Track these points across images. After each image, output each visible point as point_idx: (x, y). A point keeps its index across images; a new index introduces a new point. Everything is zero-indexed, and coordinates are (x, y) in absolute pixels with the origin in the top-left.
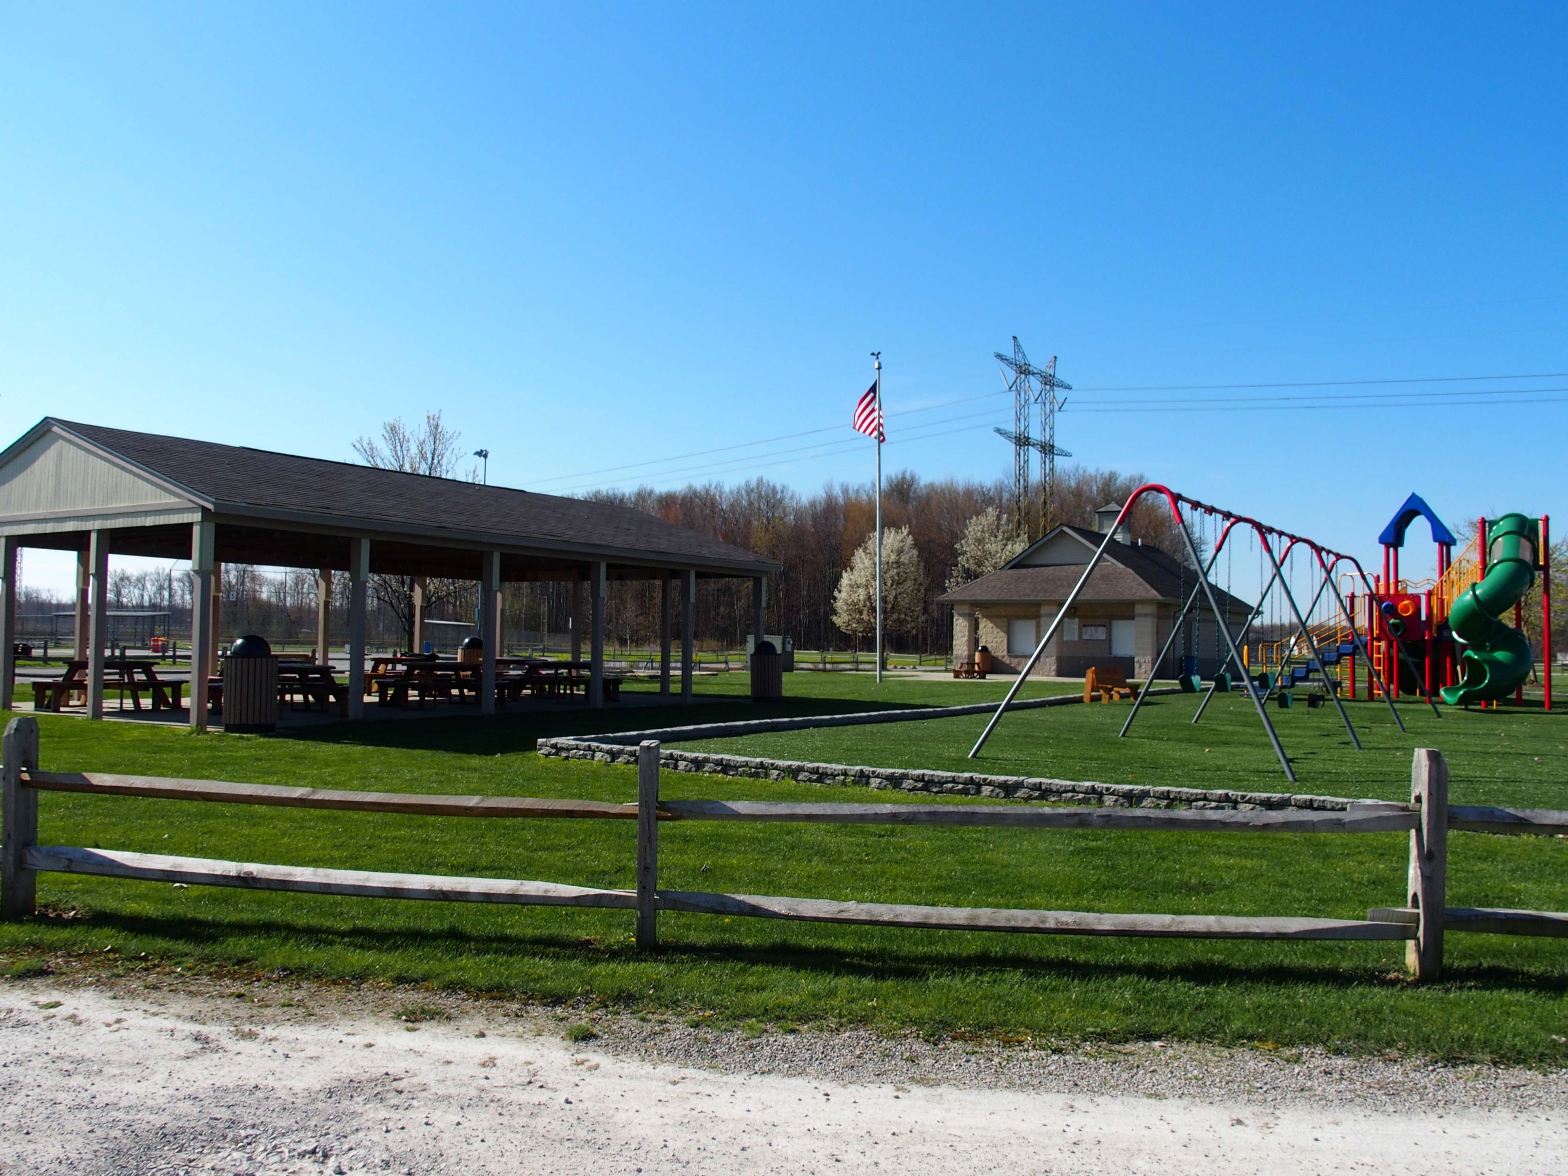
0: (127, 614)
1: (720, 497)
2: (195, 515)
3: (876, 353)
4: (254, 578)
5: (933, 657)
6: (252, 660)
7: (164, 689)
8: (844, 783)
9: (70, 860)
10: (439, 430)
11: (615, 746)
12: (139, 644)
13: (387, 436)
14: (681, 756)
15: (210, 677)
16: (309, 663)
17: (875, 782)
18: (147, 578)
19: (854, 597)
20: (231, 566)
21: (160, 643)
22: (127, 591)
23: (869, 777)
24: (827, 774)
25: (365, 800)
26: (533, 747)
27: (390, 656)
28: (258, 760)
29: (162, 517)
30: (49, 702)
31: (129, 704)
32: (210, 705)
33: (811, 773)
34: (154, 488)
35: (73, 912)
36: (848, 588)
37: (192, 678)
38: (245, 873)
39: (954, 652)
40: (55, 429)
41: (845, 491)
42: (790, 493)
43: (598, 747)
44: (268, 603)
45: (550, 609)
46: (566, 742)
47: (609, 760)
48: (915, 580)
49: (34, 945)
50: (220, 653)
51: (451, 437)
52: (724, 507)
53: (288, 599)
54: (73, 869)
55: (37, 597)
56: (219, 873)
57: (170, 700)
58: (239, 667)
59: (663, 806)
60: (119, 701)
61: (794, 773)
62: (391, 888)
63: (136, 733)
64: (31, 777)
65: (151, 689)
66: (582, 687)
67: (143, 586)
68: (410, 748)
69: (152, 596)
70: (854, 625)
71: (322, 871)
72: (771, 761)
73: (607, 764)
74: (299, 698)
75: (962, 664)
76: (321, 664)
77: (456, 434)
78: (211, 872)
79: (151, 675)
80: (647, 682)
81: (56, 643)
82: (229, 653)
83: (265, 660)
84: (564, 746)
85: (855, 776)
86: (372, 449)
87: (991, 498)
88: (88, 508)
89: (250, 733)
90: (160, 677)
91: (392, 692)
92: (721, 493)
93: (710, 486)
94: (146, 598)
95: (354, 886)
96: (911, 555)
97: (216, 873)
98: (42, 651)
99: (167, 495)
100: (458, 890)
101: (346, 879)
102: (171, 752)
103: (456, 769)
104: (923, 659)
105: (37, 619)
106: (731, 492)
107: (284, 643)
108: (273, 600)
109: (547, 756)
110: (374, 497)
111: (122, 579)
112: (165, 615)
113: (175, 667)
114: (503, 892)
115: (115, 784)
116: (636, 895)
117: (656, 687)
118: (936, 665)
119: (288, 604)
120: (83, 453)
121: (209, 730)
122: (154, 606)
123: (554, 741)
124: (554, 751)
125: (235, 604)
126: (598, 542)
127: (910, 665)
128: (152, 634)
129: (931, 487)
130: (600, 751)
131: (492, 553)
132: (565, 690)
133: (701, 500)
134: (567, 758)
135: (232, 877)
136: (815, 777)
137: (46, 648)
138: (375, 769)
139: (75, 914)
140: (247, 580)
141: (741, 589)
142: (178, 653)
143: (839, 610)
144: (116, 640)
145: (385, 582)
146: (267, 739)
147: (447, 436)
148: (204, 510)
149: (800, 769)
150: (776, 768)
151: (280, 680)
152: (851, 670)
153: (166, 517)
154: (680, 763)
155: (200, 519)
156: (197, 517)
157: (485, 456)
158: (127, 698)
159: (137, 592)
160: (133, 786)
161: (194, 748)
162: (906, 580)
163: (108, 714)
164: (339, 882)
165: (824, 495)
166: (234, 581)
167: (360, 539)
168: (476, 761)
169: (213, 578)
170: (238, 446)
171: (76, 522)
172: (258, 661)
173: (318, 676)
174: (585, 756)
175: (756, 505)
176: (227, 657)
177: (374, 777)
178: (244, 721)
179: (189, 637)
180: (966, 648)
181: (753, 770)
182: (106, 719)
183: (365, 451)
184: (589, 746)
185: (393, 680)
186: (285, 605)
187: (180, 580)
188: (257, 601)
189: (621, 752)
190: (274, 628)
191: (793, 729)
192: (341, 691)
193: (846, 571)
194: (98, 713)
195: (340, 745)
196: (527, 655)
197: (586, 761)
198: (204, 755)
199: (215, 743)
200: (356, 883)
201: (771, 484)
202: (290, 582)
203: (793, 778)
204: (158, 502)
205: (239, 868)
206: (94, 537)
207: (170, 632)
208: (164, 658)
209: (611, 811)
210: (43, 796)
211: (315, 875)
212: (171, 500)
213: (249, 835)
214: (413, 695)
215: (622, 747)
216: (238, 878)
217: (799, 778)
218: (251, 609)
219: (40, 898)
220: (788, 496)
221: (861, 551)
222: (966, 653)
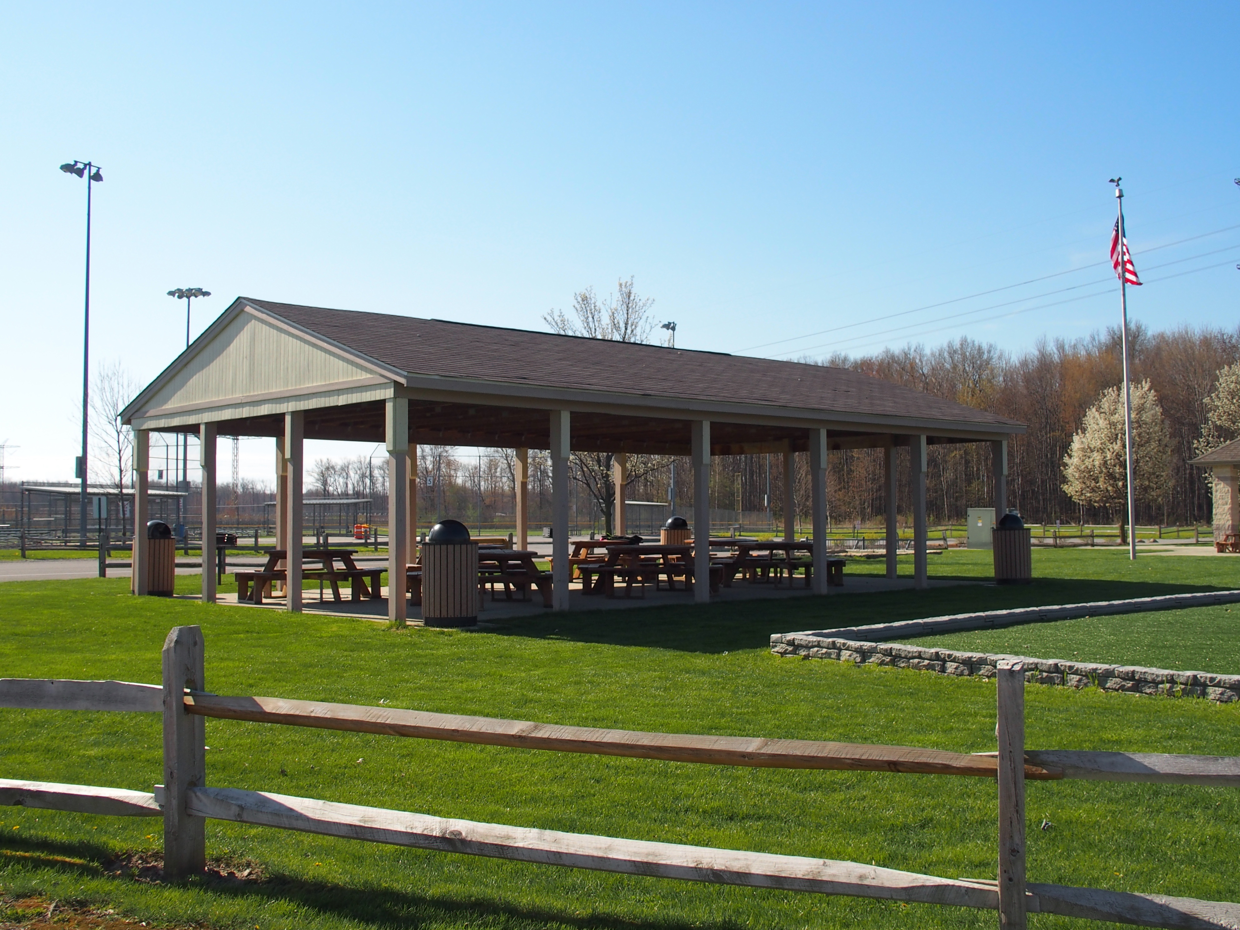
0: (331, 501)
1: (920, 360)
2: (388, 391)
3: (1116, 179)
4: (449, 464)
5: (1175, 528)
6: (451, 547)
7: (363, 578)
8: (1170, 693)
9: (241, 808)
10: (632, 298)
11: (865, 643)
12: (344, 532)
13: (578, 306)
14: (950, 656)
15: (408, 565)
16: (507, 548)
17: (1213, 692)
18: (350, 467)
19: (1088, 462)
20: (427, 448)
21: (363, 530)
22: (332, 479)
23: (1205, 686)
24: (1146, 681)
25: (605, 740)
26: (765, 643)
27: (587, 539)
28: (461, 659)
29: (354, 395)
30: (252, 593)
31: (328, 594)
32: (409, 595)
33: (1124, 679)
34: (345, 364)
35: (248, 871)
36: (1081, 453)
37: (390, 565)
38: (452, 833)
39: (1215, 522)
40: (248, 309)
41: (1061, 347)
42: (998, 353)
43: (844, 644)
44: (463, 488)
45: (744, 485)
46: (805, 638)
47: (858, 660)
48: (1160, 440)
49: (197, 922)
50: (418, 539)
51: (644, 305)
52: (925, 372)
53: (482, 483)
54: (245, 819)
55: (253, 489)
56: (418, 831)
57: (370, 589)
58: (438, 555)
59: (1033, 758)
60: (319, 591)
61: (1101, 678)
62: (642, 863)
63: (335, 628)
64: (195, 701)
65: (350, 579)
66: (802, 570)
67: (347, 474)
68: (624, 645)
69: (356, 485)
70: (1088, 495)
71: (549, 834)
72: (1068, 664)
73: (857, 665)
74: (499, 586)
75: (1227, 536)
76: (520, 549)
77: (650, 302)
78: (409, 830)
79: (349, 563)
80: (864, 562)
81: (268, 532)
82: (427, 538)
83: (464, 547)
84: (803, 643)
85: (1186, 684)
86: (563, 321)
87: (1234, 346)
88: (282, 389)
89: (451, 627)
90: (359, 566)
91: (596, 578)
92: (921, 356)
93: (909, 349)
94: (350, 486)
95: (593, 857)
96: (1153, 412)
97: (415, 831)
98: (253, 539)
99: (359, 371)
100: (735, 870)
101: (581, 847)
102: (369, 649)
103: (681, 671)
104: (1163, 531)
105: (253, 509)
106: (933, 354)
107: (480, 528)
108: (468, 484)
109: (783, 654)
110: (572, 365)
111: (328, 469)
112: (367, 502)
113: (376, 554)
114: (799, 876)
115: (292, 713)
116: (997, 889)
117: (880, 569)
118: (1178, 537)
119: (482, 488)
120: (275, 331)
121: (408, 623)
122: (357, 494)
123: (790, 636)
124: (790, 649)
125: (432, 489)
126: (816, 406)
127: (1149, 538)
128: (355, 521)
129: (1162, 337)
130: (847, 649)
131: (701, 422)
132: (781, 573)
133: (899, 364)
134: (806, 657)
135: (435, 837)
136: (1130, 684)
137: (256, 537)
138: (588, 671)
139: (250, 874)
140: (442, 466)
141: (947, 458)
142: (379, 540)
143: (1070, 478)
144: (322, 527)
145: (581, 460)
146: (469, 634)
147: (641, 304)
148: (397, 384)
149: (1109, 674)
150: (1076, 673)
151: (480, 568)
152: (1086, 545)
153: (359, 394)
154: (949, 664)
155: (392, 396)
156: (389, 393)
157: (673, 329)
158: (328, 588)
159: (341, 480)
160: (313, 715)
161: (394, 645)
162: (1148, 441)
163: (309, 606)
164: (572, 851)
165: (1036, 353)
166: (430, 467)
167: (560, 411)
168: (701, 661)
169: (408, 461)
170: (429, 319)
171: (270, 405)
172: (457, 547)
173: (520, 562)
174: (828, 655)
175: (960, 366)
176: (425, 544)
177: (589, 682)
178: (444, 614)
179: (386, 523)
180: (1228, 517)
181: (1045, 674)
182: (305, 611)
183: (557, 324)
184: (834, 642)
185: (597, 566)
186: (480, 489)
187: (381, 468)
188: (452, 485)
189: (873, 651)
190: (470, 512)
191: (1065, 618)
192: (544, 580)
193: (1077, 434)
194: (298, 605)
195: (547, 641)
196: (729, 534)
197: (830, 661)
198: (403, 653)
199: (416, 639)
200: (595, 853)
201: (976, 343)
202: (483, 467)
203: (1099, 684)
204: (350, 379)
205: (444, 826)
206: (288, 419)
207: (372, 519)
208: (366, 545)
209: (955, 764)
210: (210, 724)
211: (540, 839)
212: (363, 377)
213: (454, 761)
214: (619, 582)
215: (874, 644)
216: (443, 839)
217: (1108, 685)
218: (448, 494)
219: (212, 849)
220: (996, 356)
221: (1094, 410)
222: (1230, 522)
